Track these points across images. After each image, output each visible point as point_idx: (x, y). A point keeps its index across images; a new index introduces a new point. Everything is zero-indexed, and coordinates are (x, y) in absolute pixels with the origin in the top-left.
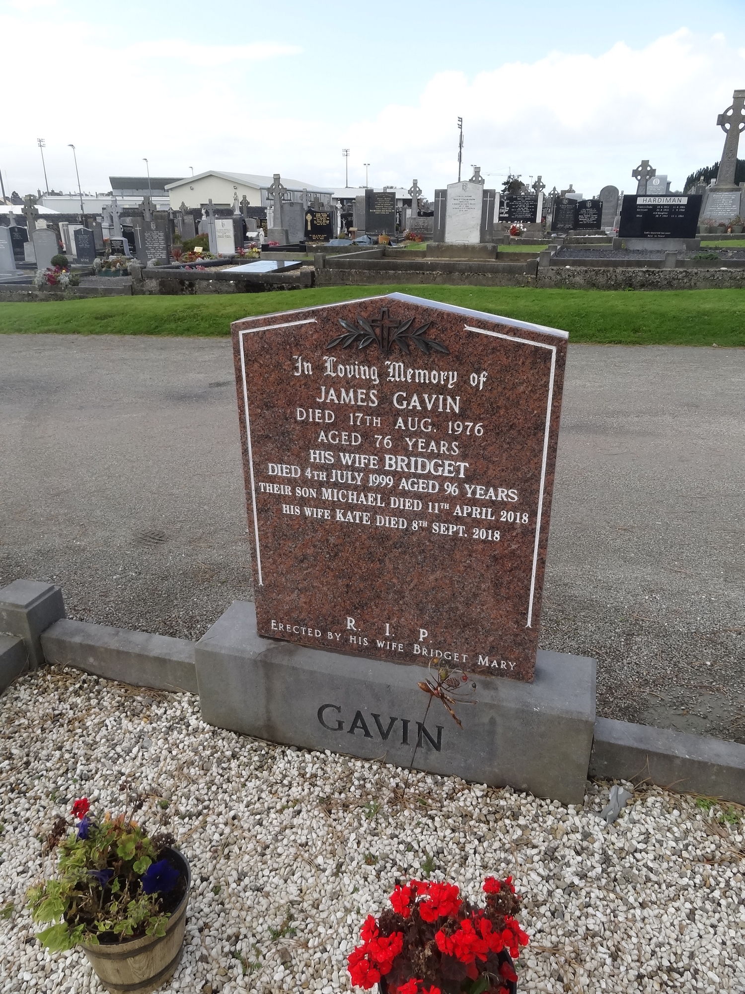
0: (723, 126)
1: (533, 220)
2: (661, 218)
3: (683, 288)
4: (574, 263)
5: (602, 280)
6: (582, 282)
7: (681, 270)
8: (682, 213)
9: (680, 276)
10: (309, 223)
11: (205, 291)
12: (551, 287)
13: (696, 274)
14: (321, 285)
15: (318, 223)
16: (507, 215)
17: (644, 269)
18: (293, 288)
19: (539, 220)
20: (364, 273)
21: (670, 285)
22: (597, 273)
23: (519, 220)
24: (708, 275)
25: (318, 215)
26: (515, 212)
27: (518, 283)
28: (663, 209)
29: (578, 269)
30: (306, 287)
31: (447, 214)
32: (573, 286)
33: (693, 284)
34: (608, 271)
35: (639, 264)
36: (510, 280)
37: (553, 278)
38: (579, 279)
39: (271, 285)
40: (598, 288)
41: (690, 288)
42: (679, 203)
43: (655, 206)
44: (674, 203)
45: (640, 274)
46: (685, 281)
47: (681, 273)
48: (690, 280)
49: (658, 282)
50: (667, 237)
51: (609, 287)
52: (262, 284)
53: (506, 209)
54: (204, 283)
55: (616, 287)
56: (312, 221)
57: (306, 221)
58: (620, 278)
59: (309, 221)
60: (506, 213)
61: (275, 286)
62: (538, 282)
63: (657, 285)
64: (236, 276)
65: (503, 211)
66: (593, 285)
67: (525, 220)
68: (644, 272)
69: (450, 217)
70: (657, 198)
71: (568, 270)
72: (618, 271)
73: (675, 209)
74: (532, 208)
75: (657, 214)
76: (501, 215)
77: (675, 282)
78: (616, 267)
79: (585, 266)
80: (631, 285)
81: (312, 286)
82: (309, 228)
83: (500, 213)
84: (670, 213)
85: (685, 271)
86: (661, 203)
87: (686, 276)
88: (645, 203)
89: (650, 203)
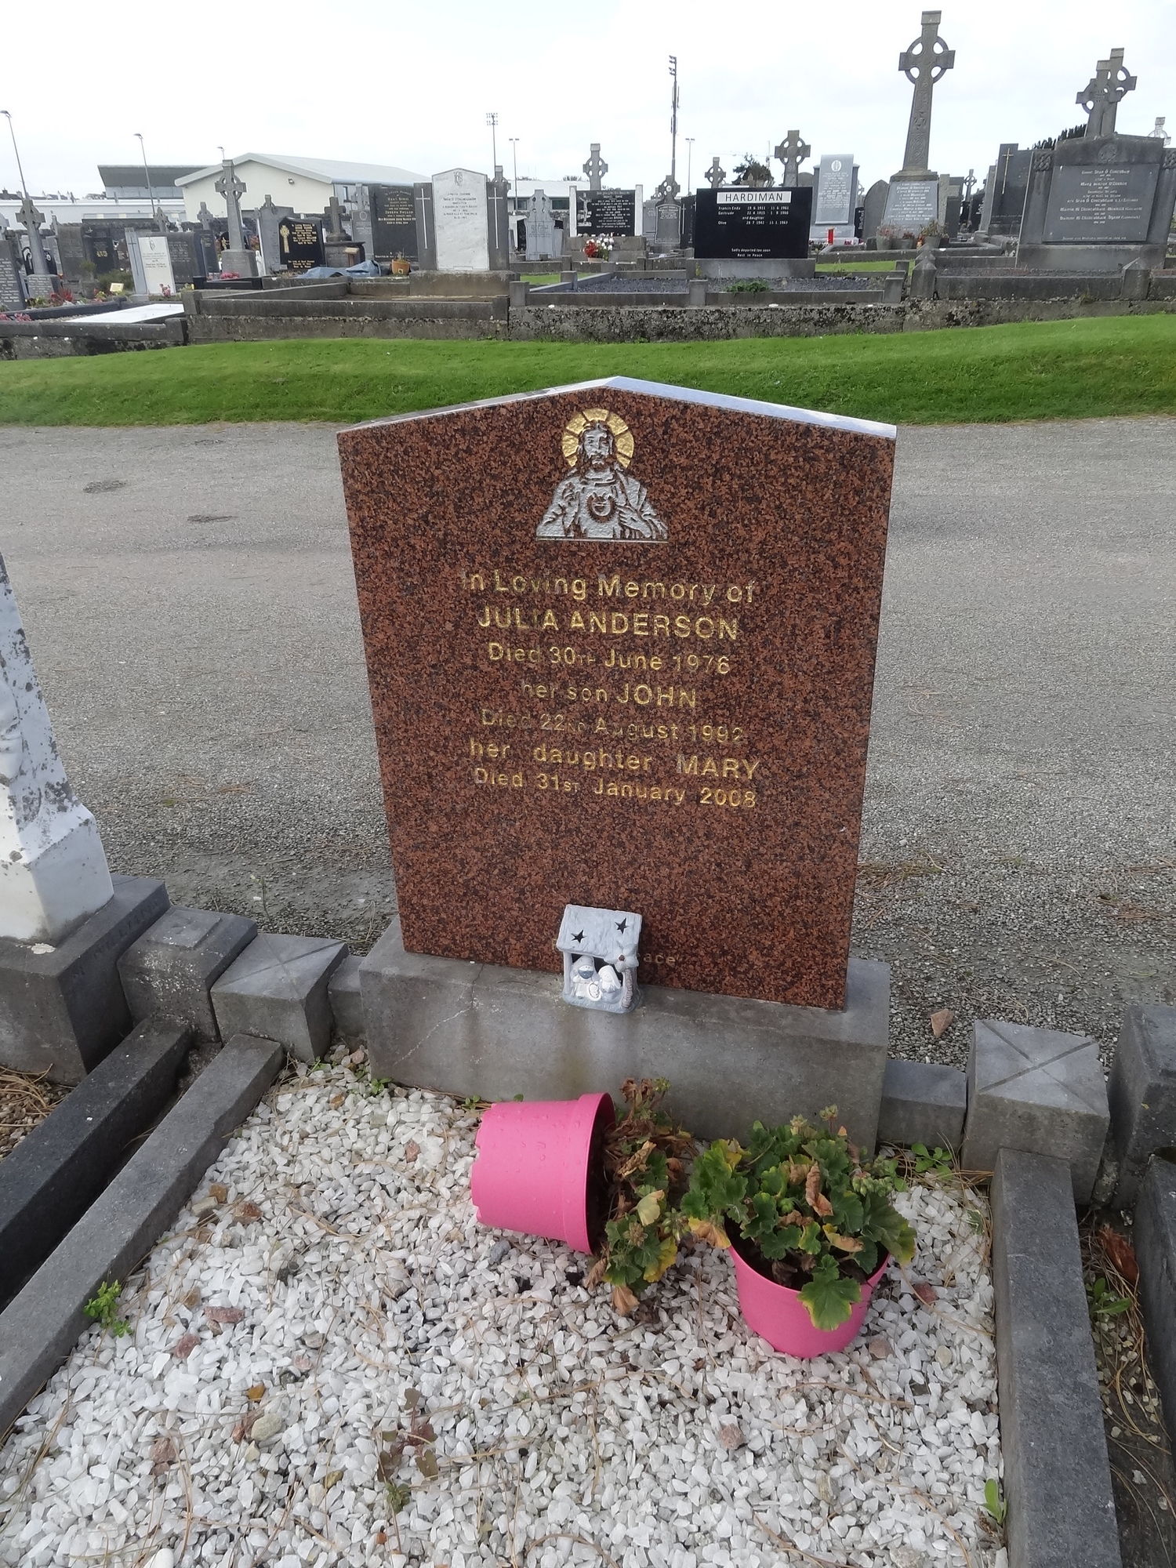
0: (908, 71)
1: (630, 231)
2: (754, 226)
3: (717, 337)
4: (560, 301)
5: (601, 326)
6: (573, 329)
7: (713, 308)
8: (784, 218)
9: (712, 318)
10: (286, 242)
11: (29, 354)
12: (528, 338)
13: (733, 314)
14: (198, 341)
15: (301, 240)
16: (589, 224)
17: (660, 309)
18: (158, 347)
19: (638, 231)
20: (259, 321)
21: (699, 334)
22: (593, 315)
23: (607, 231)
24: (751, 316)
25: (298, 227)
26: (601, 218)
27: (483, 334)
28: (756, 211)
29: (566, 309)
30: (177, 344)
31: (437, 223)
32: (561, 337)
33: (731, 331)
34: (609, 312)
35: (654, 300)
36: (469, 329)
37: (532, 324)
38: (568, 326)
39: (125, 344)
40: (599, 340)
41: (728, 337)
42: (779, 201)
43: (744, 206)
44: (771, 201)
45: (655, 316)
46: (720, 325)
47: (713, 313)
48: (727, 325)
49: (682, 328)
50: (766, 256)
51: (612, 339)
52: (112, 342)
53: (588, 214)
54: (27, 342)
55: (622, 337)
56: (290, 238)
57: (281, 238)
58: (627, 323)
59: (285, 237)
60: (588, 220)
61: (131, 344)
62: (510, 332)
63: (680, 334)
64: (73, 330)
65: (582, 217)
66: (591, 335)
67: (617, 232)
68: (660, 313)
69: (442, 228)
70: (746, 193)
71: (552, 311)
72: (622, 311)
73: (774, 211)
74: (626, 212)
75: (749, 219)
76: (581, 225)
77: (706, 328)
78: (621, 305)
79: (577, 304)
80: (643, 335)
81: (184, 344)
82: (287, 250)
83: (579, 221)
84: (767, 218)
85: (718, 311)
86: (753, 202)
87: (721, 319)
88: (728, 202)
89: (736, 202)
